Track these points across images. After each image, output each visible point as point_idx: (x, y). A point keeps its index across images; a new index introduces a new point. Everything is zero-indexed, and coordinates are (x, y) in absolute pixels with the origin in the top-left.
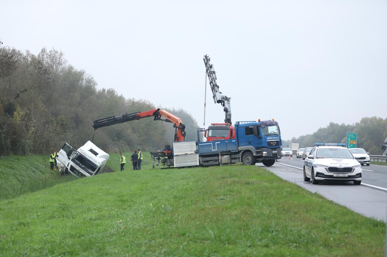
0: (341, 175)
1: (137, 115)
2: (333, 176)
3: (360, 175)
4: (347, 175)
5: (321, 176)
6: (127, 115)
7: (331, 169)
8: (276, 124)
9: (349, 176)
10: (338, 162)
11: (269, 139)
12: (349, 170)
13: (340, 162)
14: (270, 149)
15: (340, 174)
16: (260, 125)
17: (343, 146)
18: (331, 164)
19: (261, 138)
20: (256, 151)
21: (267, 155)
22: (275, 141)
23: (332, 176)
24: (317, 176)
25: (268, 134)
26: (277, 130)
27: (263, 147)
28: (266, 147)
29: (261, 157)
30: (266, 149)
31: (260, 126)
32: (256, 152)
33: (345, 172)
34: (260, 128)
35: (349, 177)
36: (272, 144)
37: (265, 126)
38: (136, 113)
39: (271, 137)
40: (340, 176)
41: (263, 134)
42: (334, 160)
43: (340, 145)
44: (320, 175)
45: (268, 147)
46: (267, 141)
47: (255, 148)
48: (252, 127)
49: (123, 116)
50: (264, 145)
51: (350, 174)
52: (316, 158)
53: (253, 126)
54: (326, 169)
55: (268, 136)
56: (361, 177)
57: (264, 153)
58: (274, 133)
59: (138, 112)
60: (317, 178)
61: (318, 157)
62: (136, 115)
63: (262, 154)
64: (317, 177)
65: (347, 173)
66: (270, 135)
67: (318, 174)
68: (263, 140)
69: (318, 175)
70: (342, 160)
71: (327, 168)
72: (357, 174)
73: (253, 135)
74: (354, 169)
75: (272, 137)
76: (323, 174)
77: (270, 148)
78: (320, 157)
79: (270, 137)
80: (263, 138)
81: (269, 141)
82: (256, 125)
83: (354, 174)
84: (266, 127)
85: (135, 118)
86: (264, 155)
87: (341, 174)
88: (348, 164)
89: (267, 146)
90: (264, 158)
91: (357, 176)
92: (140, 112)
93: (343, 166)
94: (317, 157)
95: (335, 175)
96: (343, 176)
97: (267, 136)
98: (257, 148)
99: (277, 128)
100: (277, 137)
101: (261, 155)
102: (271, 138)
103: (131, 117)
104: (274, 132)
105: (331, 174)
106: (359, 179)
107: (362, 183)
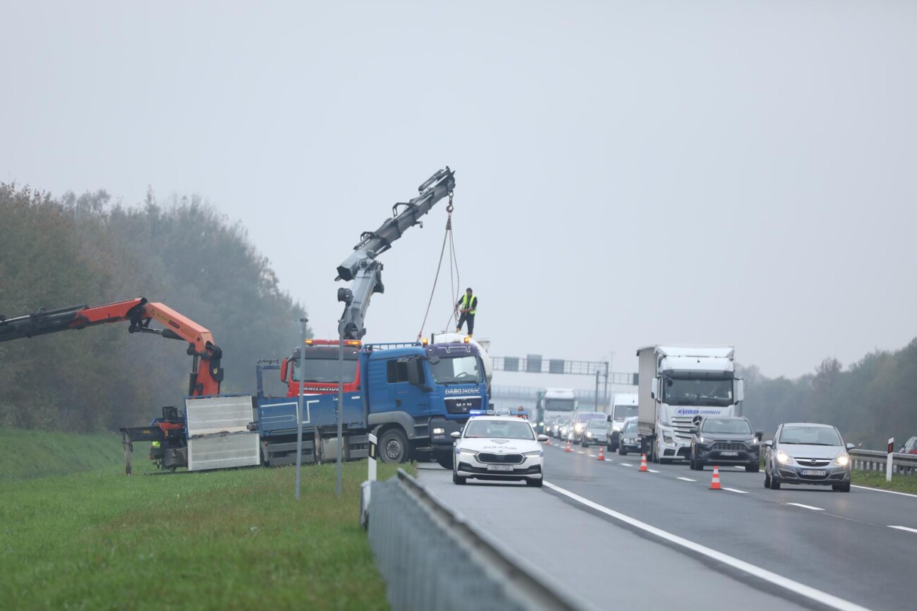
1: (77, 316)
2: (487, 468)
3: (537, 468)
4: (511, 468)
5: (467, 468)
6: (47, 314)
7: (484, 457)
8: (474, 352)
9: (514, 470)
10: (498, 445)
11: (453, 394)
12: (517, 458)
13: (501, 445)
14: (452, 421)
15: (499, 466)
16: (427, 355)
18: (485, 448)
19: (429, 390)
20: (416, 425)
21: (443, 437)
22: (468, 401)
23: (484, 470)
24: (459, 469)
25: (451, 380)
26: (476, 368)
27: (433, 417)
28: (443, 416)
29: (427, 442)
30: (443, 420)
31: (426, 359)
32: (416, 428)
33: (509, 462)
34: (426, 364)
35: (516, 471)
36: (461, 408)
37: (440, 358)
38: (75, 309)
39: (457, 388)
40: (499, 469)
41: (433, 380)
42: (493, 441)
44: (465, 468)
45: (448, 415)
46: (446, 398)
47: (414, 418)
48: (406, 360)
49: (33, 317)
50: (434, 411)
51: (517, 466)
52: (464, 438)
53: (407, 356)
54: (475, 456)
55: (449, 385)
56: (539, 471)
57: (437, 431)
58: (468, 376)
59: (81, 307)
60: (460, 473)
62: (75, 314)
63: (432, 434)
64: (460, 471)
65: (512, 465)
66: (456, 383)
68: (434, 397)
69: (462, 467)
70: (508, 441)
71: (477, 455)
72: (532, 467)
73: (407, 382)
74: (526, 458)
75: (461, 388)
76: (469, 465)
77: (454, 419)
78: (471, 436)
79: (453, 388)
80: (434, 389)
81: (452, 400)
82: (416, 356)
83: (525, 466)
84: (442, 360)
85: (72, 325)
86: (436, 437)
87: (501, 466)
88: (515, 449)
89: (445, 412)
90: (437, 447)
91: (532, 471)
92: (87, 308)
93: (506, 451)
94: (467, 435)
95: (490, 468)
96: (504, 469)
97: (447, 386)
98: (417, 419)
99: (475, 364)
100: (473, 388)
101: (427, 437)
102: (456, 391)
103: (58, 322)
104: (469, 373)
105: (483, 465)
106: (538, 476)
107: (544, 483)
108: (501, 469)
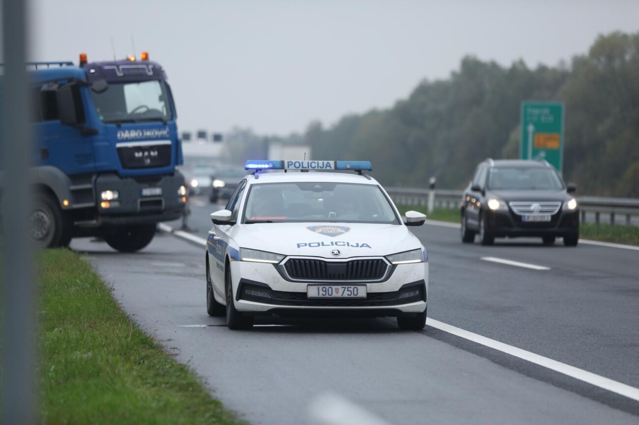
0: (339, 291)
2: (305, 294)
3: (417, 290)
4: (362, 292)
5: (259, 294)
7: (299, 268)
8: (158, 75)
9: (369, 295)
10: (327, 240)
11: (128, 138)
12: (373, 269)
13: (335, 239)
14: (129, 180)
15: (334, 287)
16: (87, 78)
17: (359, 172)
18: (299, 246)
19: (91, 133)
20: (73, 187)
21: (116, 204)
22: (152, 148)
23: (301, 297)
24: (241, 295)
25: (125, 117)
26: (161, 98)
27: (100, 173)
28: (115, 172)
29: (94, 212)
30: (114, 179)
31: (87, 85)
32: (73, 192)
33: (355, 278)
34: (86, 92)
35: (373, 297)
36: (141, 159)
37: (109, 83)
39: (136, 129)
40: (335, 295)
41: (98, 118)
42: (313, 229)
43: (348, 166)
44: (253, 293)
45: (122, 171)
46: (119, 145)
47: (70, 176)
48: (55, 87)
50: (103, 164)
51: (376, 287)
52: (242, 223)
53: (56, 81)
54: (276, 265)
55: (123, 125)
56: (423, 297)
57: (108, 195)
58: (149, 111)
60: (243, 304)
61: (253, 219)
63: (99, 200)
64: (241, 301)
65: (364, 284)
66: (132, 121)
67: (248, 288)
68: (100, 143)
69: (247, 292)
70: (347, 229)
71: (283, 263)
72: (406, 288)
73: (58, 122)
74: (394, 266)
75: (142, 128)
76: (264, 287)
77: (132, 177)
78: (258, 219)
79: (129, 129)
80: (101, 131)
81: (126, 148)
82: (70, 80)
83: (391, 285)
86: (104, 205)
87: (339, 287)
88: (368, 246)
89: (118, 166)
90: (108, 220)
91: (407, 295)
93: (348, 254)
95: (314, 292)
96: (346, 294)
97: (119, 127)
98: (75, 177)
99: (160, 92)
100: (159, 128)
101: (92, 205)
102: (133, 134)
104: (150, 107)
105: (298, 287)
106: (417, 306)
107: (429, 322)
108: (339, 295)
